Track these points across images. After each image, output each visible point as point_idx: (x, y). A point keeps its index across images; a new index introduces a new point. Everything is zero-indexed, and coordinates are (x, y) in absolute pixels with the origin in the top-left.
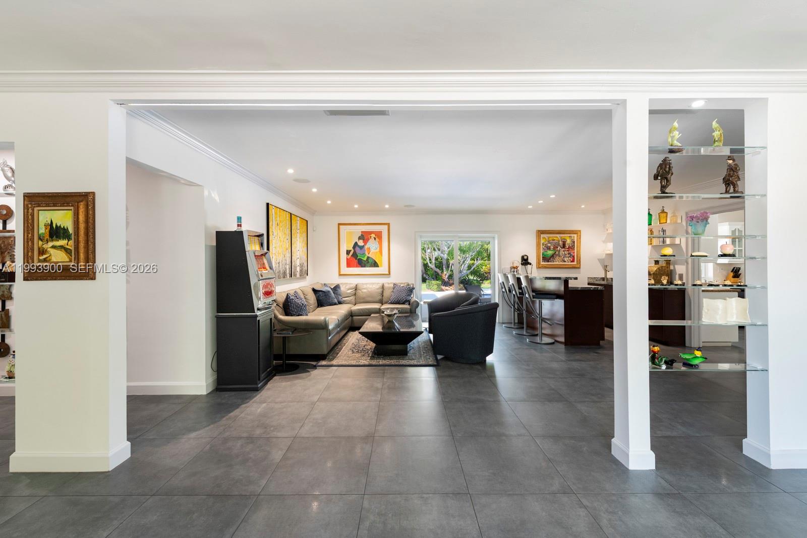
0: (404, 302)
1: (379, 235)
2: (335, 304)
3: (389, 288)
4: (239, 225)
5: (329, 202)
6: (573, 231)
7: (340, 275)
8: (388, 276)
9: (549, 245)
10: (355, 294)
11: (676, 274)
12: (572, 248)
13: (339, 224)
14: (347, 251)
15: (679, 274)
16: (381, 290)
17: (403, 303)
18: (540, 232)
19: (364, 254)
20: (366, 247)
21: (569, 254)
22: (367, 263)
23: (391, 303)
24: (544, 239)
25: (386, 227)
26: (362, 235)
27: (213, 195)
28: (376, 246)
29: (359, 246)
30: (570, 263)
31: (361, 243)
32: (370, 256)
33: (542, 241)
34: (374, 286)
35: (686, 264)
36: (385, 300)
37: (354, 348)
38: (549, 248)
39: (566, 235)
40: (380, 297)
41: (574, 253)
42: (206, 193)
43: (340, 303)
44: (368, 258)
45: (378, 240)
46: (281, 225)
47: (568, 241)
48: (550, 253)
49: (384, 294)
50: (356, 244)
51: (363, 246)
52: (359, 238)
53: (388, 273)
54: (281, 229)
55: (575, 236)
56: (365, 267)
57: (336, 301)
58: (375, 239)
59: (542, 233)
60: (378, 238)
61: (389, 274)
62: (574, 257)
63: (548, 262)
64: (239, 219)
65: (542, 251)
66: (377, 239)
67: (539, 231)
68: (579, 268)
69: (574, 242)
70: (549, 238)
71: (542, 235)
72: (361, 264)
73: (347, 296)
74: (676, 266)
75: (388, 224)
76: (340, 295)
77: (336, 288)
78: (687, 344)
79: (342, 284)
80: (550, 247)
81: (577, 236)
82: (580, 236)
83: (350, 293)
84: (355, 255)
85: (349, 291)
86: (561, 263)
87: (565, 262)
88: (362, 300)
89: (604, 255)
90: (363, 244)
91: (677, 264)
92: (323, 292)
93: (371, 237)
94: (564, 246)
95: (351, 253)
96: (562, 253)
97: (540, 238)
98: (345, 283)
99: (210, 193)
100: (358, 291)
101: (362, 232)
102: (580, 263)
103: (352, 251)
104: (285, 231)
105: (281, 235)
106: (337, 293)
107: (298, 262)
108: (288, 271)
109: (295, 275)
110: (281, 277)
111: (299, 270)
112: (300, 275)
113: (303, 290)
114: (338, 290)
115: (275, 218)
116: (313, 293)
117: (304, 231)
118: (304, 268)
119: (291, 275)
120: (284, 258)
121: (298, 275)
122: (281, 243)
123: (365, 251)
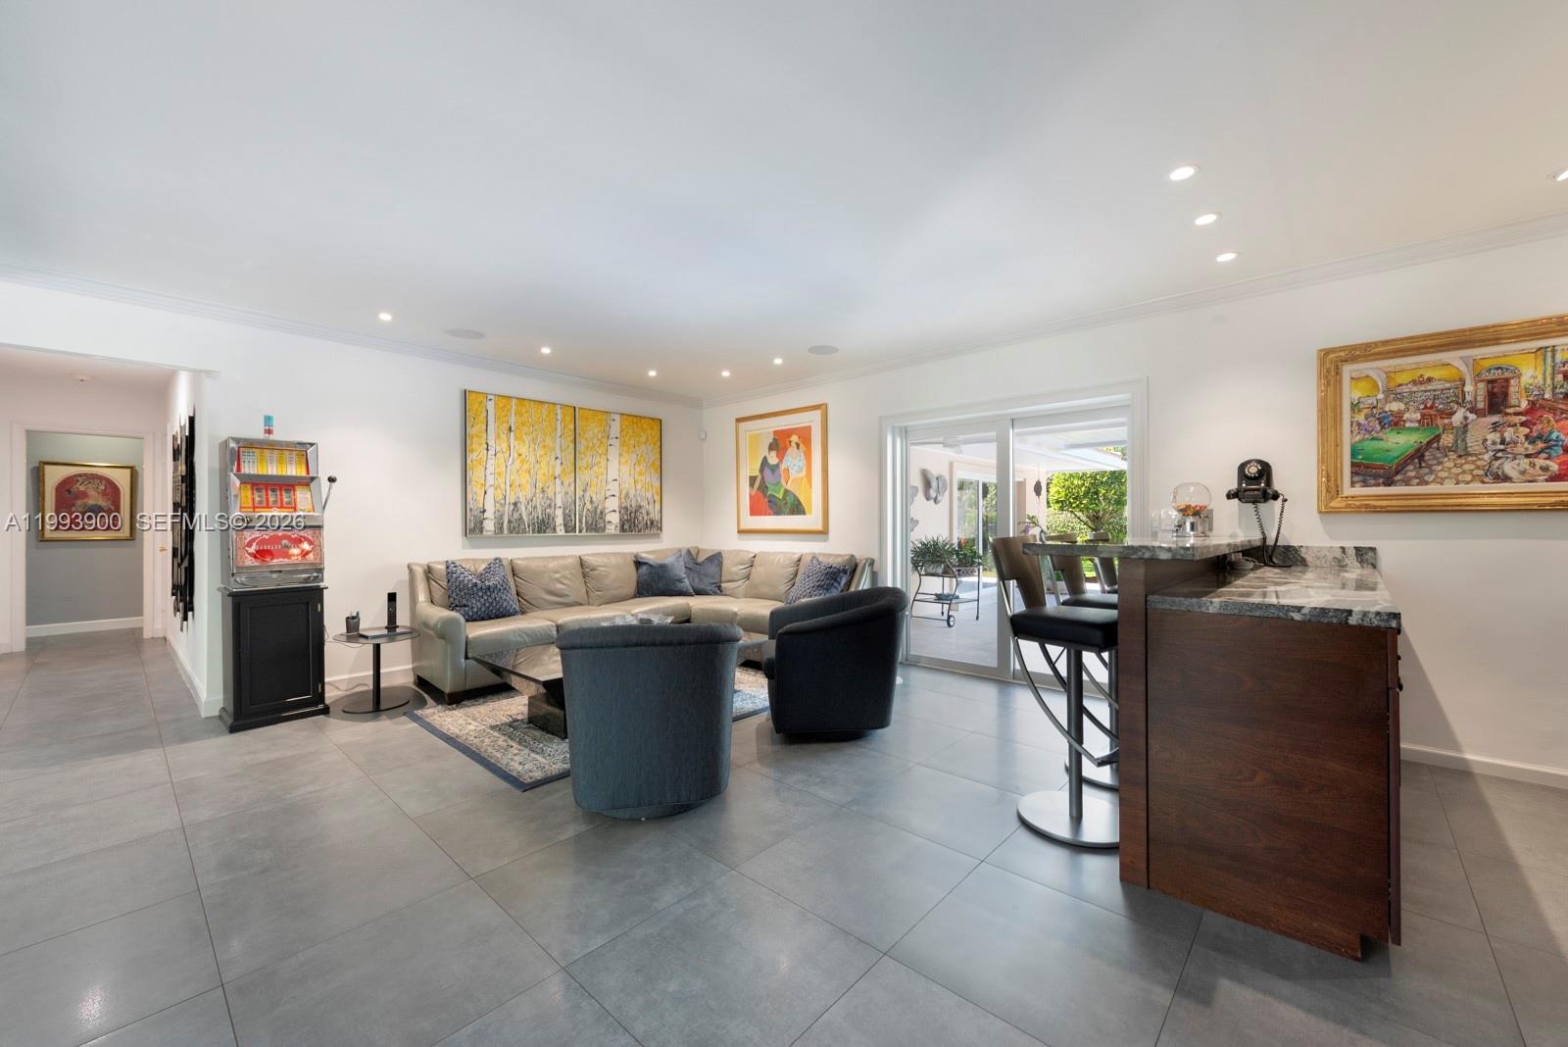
7: (740, 532)
8: (822, 536)
10: (748, 577)
13: (739, 420)
14: (750, 478)
18: (1342, 356)
19: (779, 483)
20: (782, 466)
22: (784, 505)
24: (1364, 382)
25: (819, 415)
26: (774, 439)
28: (801, 464)
29: (769, 466)
31: (773, 459)
32: (789, 487)
33: (1353, 392)
39: (1511, 347)
44: (786, 492)
45: (804, 449)
46: (524, 429)
48: (1403, 440)
50: (765, 462)
51: (777, 466)
52: (770, 448)
53: (822, 528)
54: (525, 438)
56: (780, 513)
58: (798, 448)
59: (1351, 360)
60: (803, 443)
61: (826, 531)
63: (1391, 483)
65: (1349, 437)
66: (801, 446)
70: (1392, 372)
71: (1349, 366)
72: (774, 506)
73: (730, 578)
75: (823, 409)
83: (738, 573)
84: (763, 487)
85: (736, 568)
86: (1477, 487)
87: (1506, 479)
90: (776, 461)
93: (791, 442)
95: (757, 483)
97: (1340, 381)
100: (754, 569)
103: (760, 477)
104: (548, 441)
105: (524, 450)
106: (706, 572)
107: (613, 504)
108: (559, 521)
109: (596, 530)
110: (524, 531)
111: (614, 519)
112: (623, 530)
113: (591, 560)
114: (712, 569)
115: (497, 418)
116: (633, 568)
117: (643, 439)
118: (643, 517)
119: (569, 528)
120: (539, 495)
121: (611, 529)
122: (526, 466)
123: (780, 476)
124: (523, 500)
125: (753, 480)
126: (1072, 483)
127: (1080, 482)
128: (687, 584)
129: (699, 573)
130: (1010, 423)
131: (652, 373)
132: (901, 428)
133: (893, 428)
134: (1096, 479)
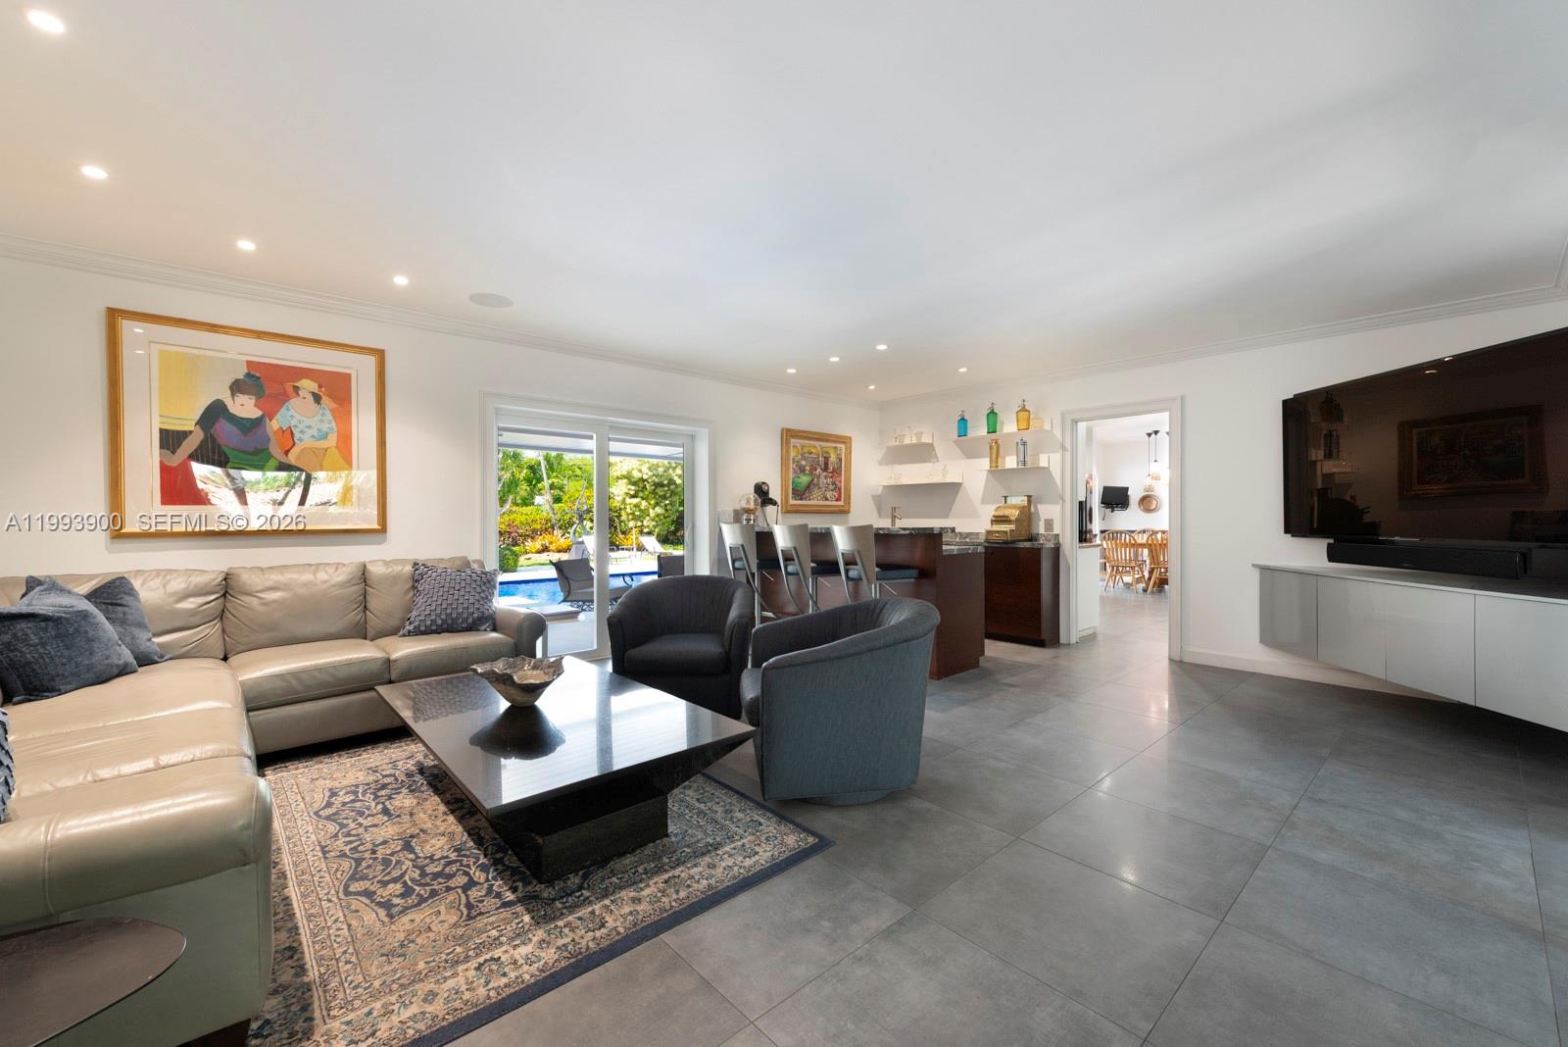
0: (474, 622)
1: (335, 390)
2: (124, 671)
3: (394, 579)
5: (94, 173)
6: (837, 436)
7: (118, 536)
8: (381, 536)
9: (803, 463)
11: (1039, 520)
12: (837, 472)
14: (167, 433)
15: (1045, 520)
16: (358, 588)
17: (472, 628)
18: (788, 435)
19: (260, 452)
20: (274, 424)
21: (833, 483)
23: (419, 632)
24: (795, 450)
25: (371, 361)
26: (248, 375)
28: (325, 428)
29: (234, 418)
30: (835, 503)
31: (243, 407)
32: (291, 460)
33: (793, 454)
34: (322, 576)
35: (1061, 502)
36: (374, 623)
37: (355, 877)
38: (802, 470)
39: (829, 444)
40: (354, 616)
41: (840, 482)
43: (145, 660)
45: (334, 405)
47: (833, 458)
48: (805, 479)
49: (373, 603)
50: (217, 411)
51: (258, 423)
52: (237, 388)
53: (376, 527)
55: (843, 446)
57: (127, 656)
58: (317, 398)
59: (792, 437)
60: (332, 396)
61: (383, 529)
62: (840, 489)
63: (801, 499)
65: (791, 476)
66: (325, 400)
67: (788, 430)
68: (848, 512)
69: (840, 460)
70: (803, 447)
71: (792, 440)
73: (178, 624)
74: (1039, 506)
75: (380, 354)
76: (141, 625)
77: (112, 595)
78: (1063, 640)
79: (138, 572)
80: (804, 466)
81: (846, 448)
82: (850, 448)
83: (193, 613)
84: (209, 454)
85: (190, 604)
86: (821, 503)
87: (827, 499)
88: (264, 637)
89: (881, 489)
90: (256, 413)
91: (1041, 503)
92: (46, 618)
93: (296, 389)
94: (826, 469)
95: (188, 446)
96: (823, 480)
97: (789, 448)
98: (158, 572)
100: (236, 601)
101: (249, 363)
102: (849, 503)
103: (197, 436)
123: (268, 439)
125: (172, 437)
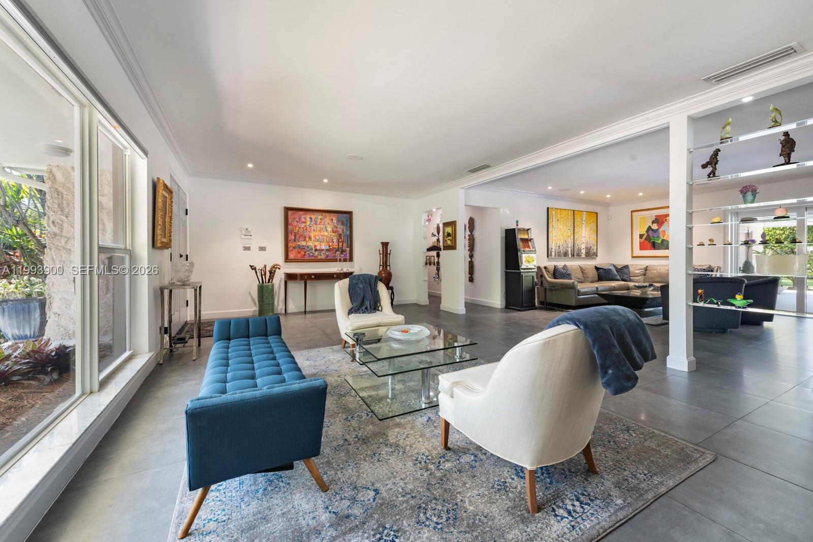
4: (517, 225)
7: (633, 257)
10: (645, 275)
13: (632, 211)
14: (640, 235)
19: (658, 237)
20: (661, 230)
22: (662, 246)
26: (656, 219)
27: (505, 211)
29: (652, 230)
31: (655, 227)
32: (665, 238)
42: (501, 211)
44: (663, 240)
46: (562, 220)
50: (649, 228)
51: (657, 230)
52: (653, 222)
54: (562, 223)
56: (659, 249)
64: (517, 222)
72: (654, 246)
73: (635, 275)
76: (626, 274)
77: (623, 269)
79: (633, 265)
84: (648, 238)
85: (637, 272)
90: (657, 228)
93: (666, 220)
95: (644, 237)
98: (636, 264)
99: (504, 211)
100: (648, 272)
101: (656, 216)
103: (646, 235)
104: (567, 224)
105: (561, 227)
106: (623, 272)
107: (583, 246)
108: (570, 252)
109: (579, 256)
110: (561, 256)
111: (584, 251)
112: (586, 256)
113: (584, 267)
114: (625, 270)
115: (555, 216)
116: (595, 270)
117: (592, 221)
118: (592, 251)
119: (573, 255)
120: (565, 243)
121: (583, 256)
122: (562, 233)
123: (660, 234)
124: (561, 245)
125: (641, 236)
126: (775, 233)
127: (781, 232)
128: (618, 277)
129: (622, 273)
130: (805, 209)
131: (608, 196)
132: (735, 212)
133: (731, 213)
134: (794, 230)
